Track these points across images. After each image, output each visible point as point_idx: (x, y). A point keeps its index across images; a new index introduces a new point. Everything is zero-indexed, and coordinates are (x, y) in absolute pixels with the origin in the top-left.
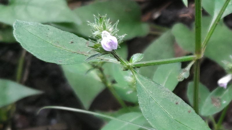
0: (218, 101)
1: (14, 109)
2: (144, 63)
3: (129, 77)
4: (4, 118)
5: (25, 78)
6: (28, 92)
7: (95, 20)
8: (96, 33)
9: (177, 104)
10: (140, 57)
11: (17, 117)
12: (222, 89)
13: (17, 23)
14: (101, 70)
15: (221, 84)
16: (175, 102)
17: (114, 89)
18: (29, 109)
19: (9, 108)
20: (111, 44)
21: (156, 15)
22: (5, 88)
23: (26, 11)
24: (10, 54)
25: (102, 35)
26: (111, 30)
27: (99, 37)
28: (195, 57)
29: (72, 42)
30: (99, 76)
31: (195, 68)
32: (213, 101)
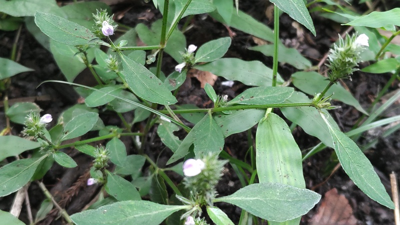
0: (174, 82)
1: (10, 82)
2: (127, 48)
3: (109, 60)
4: (3, 88)
5: (18, 59)
6: (23, 69)
7: (98, 13)
8: (98, 22)
9: (151, 78)
10: (126, 43)
11: (12, 88)
12: (178, 73)
13: (37, 13)
14: (85, 54)
15: (177, 69)
16: (150, 77)
17: (94, 69)
18: (21, 83)
19: (6, 81)
20: (109, 30)
21: (120, 17)
22: (5, 65)
23: (24, 5)
24: (7, 39)
25: (103, 24)
26: (108, 21)
27: (100, 26)
28: (160, 46)
29: (76, 29)
30: (82, 58)
31: (159, 55)
32: (170, 81)
